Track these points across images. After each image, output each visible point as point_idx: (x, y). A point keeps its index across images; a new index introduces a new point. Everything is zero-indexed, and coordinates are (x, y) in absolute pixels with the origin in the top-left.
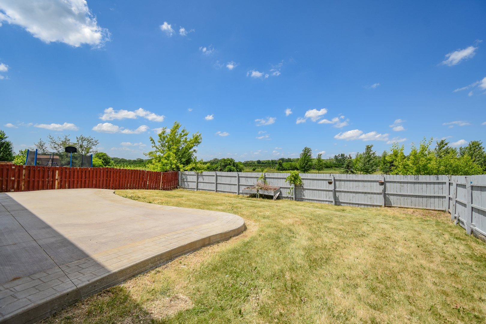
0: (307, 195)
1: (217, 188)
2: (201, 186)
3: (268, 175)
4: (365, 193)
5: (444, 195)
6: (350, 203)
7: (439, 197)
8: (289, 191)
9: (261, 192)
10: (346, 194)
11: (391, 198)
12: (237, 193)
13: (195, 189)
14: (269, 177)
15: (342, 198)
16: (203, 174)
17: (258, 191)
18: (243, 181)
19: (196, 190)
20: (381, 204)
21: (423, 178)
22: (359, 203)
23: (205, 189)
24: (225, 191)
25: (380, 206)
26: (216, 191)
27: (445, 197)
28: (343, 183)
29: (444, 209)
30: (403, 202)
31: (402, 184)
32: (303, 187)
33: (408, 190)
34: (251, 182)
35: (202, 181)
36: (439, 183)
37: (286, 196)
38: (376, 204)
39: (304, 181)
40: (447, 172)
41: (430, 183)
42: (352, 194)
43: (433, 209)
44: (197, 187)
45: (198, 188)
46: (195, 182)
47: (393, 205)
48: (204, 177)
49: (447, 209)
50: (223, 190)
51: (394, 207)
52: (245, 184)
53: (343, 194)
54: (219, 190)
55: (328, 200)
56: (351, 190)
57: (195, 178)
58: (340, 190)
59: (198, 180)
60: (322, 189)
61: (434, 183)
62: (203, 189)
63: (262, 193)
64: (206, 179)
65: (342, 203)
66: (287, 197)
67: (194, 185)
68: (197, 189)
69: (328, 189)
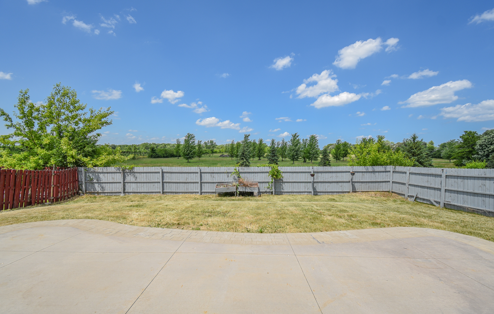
0: (286, 187)
1: (163, 189)
2: (130, 188)
3: (242, 169)
4: (337, 182)
5: (389, 180)
6: (325, 192)
7: (385, 182)
8: (268, 185)
9: (241, 189)
10: (322, 184)
11: (356, 184)
12: (200, 193)
13: (121, 193)
14: (244, 171)
15: (320, 188)
16: (135, 171)
17: (237, 188)
18: (207, 178)
19: (122, 195)
20: (349, 191)
21: (377, 168)
22: (333, 191)
23: (141, 191)
24: (179, 191)
25: (349, 192)
26: (163, 193)
27: (389, 182)
28: (320, 174)
29: (388, 190)
30: (364, 187)
31: (363, 174)
32: (282, 180)
33: (368, 177)
34: (218, 178)
35: (133, 180)
36: (386, 172)
37: (264, 191)
38: (345, 191)
39: (283, 175)
40: (391, 163)
41: (381, 172)
42: (327, 184)
43: (382, 190)
44: (124, 189)
45: (126, 191)
46: (121, 183)
47: (357, 191)
48: (136, 174)
49: (391, 190)
50: (174, 191)
51: (357, 192)
52: (210, 181)
53: (320, 184)
54: (168, 191)
55: (306, 191)
56: (327, 181)
57: (119, 177)
58: (318, 181)
59: (124, 180)
60: (301, 181)
61: (383, 172)
62: (136, 191)
63: (242, 191)
64: (141, 178)
65: (319, 192)
66: (266, 192)
67: (119, 188)
68: (124, 192)
69: (307, 181)
